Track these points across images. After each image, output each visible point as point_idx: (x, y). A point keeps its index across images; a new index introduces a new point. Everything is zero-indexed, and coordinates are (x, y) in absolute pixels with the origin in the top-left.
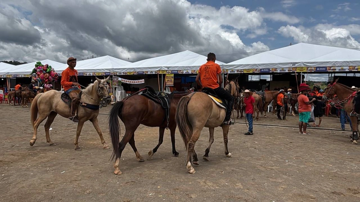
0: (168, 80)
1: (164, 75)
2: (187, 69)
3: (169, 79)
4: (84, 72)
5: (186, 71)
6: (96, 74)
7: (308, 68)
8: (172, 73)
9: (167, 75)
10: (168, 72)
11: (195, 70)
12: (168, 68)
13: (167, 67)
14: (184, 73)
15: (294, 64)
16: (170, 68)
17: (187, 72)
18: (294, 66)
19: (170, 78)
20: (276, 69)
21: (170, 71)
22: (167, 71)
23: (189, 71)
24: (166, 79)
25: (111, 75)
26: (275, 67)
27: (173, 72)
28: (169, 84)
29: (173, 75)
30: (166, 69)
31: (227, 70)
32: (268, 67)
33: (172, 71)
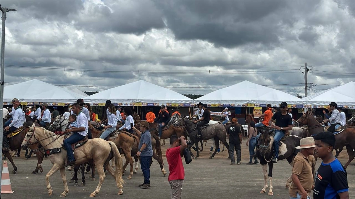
0: (256, 113)
1: (252, 108)
2: (274, 103)
4: (154, 102)
5: (274, 105)
6: (171, 105)
9: (255, 108)
12: (257, 101)
13: (255, 101)
19: (259, 111)
20: (348, 106)
21: (258, 105)
22: (255, 104)
23: (277, 105)
24: (254, 112)
25: (191, 106)
26: (347, 104)
27: (261, 105)
28: (257, 116)
29: (261, 108)
30: (255, 103)
31: (310, 105)
33: (260, 104)
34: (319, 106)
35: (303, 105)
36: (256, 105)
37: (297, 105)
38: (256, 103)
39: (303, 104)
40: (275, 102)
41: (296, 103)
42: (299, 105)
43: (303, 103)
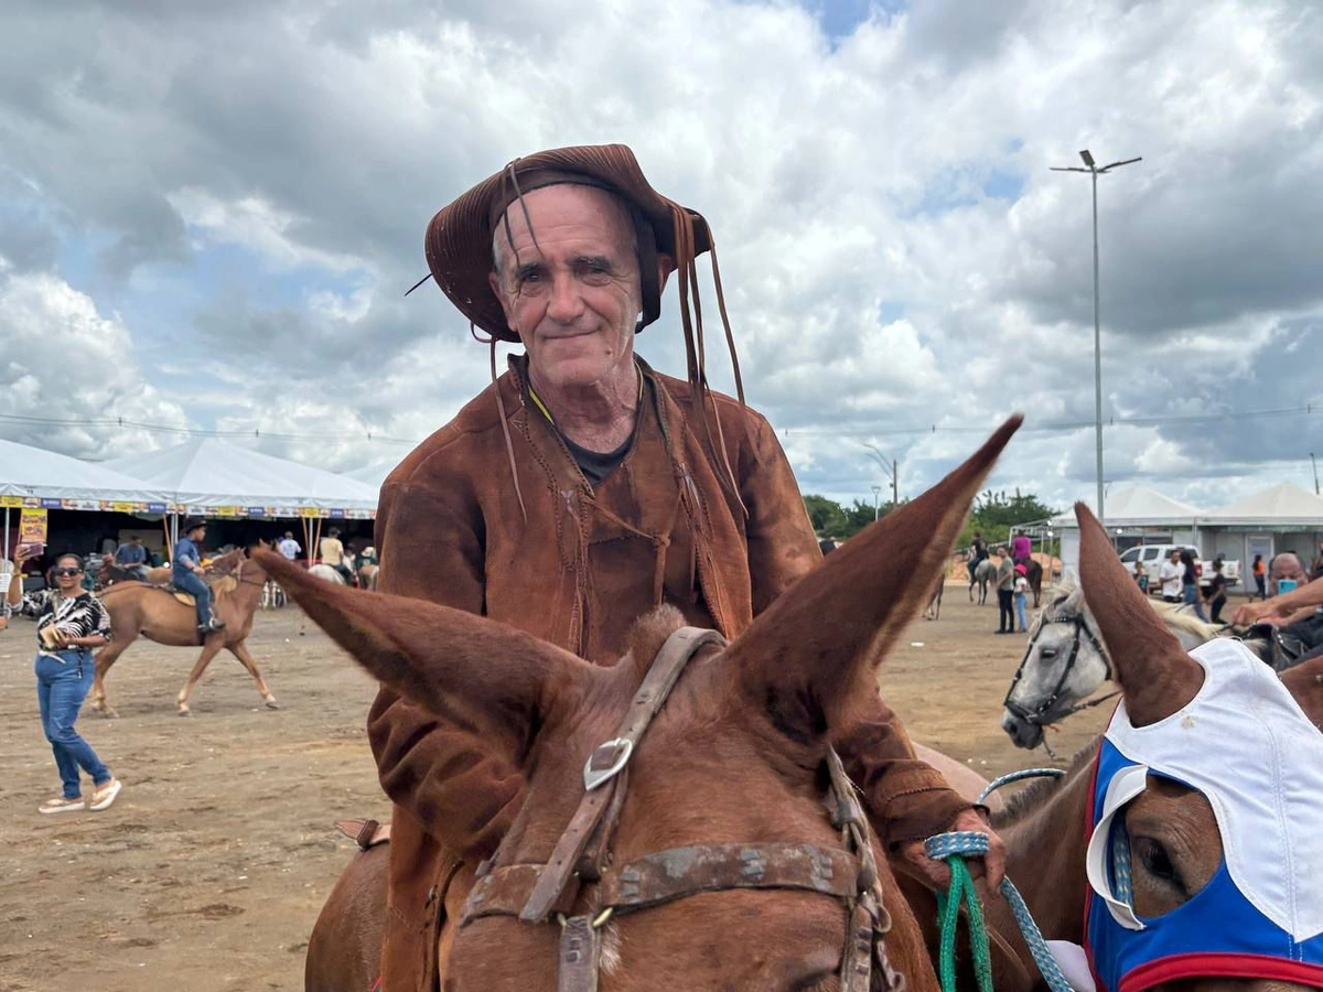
0: (29, 529)
1: (16, 512)
2: (84, 495)
3: (32, 525)
5: (85, 502)
7: (320, 510)
8: (42, 506)
9: (24, 513)
10: (29, 504)
11: (108, 502)
12: (30, 488)
13: (26, 487)
14: (80, 508)
15: (301, 500)
16: (35, 490)
17: (88, 506)
18: (301, 506)
19: (36, 522)
21: (36, 500)
22: (25, 498)
23: (92, 503)
24: (23, 526)
26: (272, 504)
27: (45, 503)
28: (31, 540)
29: (44, 513)
30: (25, 493)
31: (185, 505)
32: (261, 505)
33: (42, 499)
34: (207, 508)
35: (164, 505)
36: (27, 501)
37: (149, 504)
38: (30, 495)
39: (164, 501)
40: (87, 490)
41: (146, 497)
42: (154, 504)
43: (165, 498)
